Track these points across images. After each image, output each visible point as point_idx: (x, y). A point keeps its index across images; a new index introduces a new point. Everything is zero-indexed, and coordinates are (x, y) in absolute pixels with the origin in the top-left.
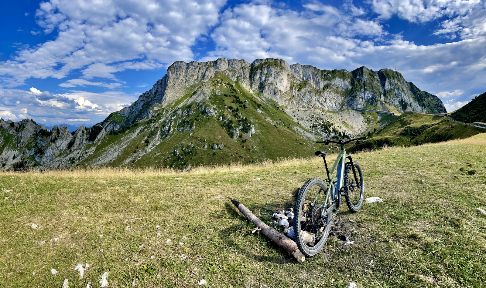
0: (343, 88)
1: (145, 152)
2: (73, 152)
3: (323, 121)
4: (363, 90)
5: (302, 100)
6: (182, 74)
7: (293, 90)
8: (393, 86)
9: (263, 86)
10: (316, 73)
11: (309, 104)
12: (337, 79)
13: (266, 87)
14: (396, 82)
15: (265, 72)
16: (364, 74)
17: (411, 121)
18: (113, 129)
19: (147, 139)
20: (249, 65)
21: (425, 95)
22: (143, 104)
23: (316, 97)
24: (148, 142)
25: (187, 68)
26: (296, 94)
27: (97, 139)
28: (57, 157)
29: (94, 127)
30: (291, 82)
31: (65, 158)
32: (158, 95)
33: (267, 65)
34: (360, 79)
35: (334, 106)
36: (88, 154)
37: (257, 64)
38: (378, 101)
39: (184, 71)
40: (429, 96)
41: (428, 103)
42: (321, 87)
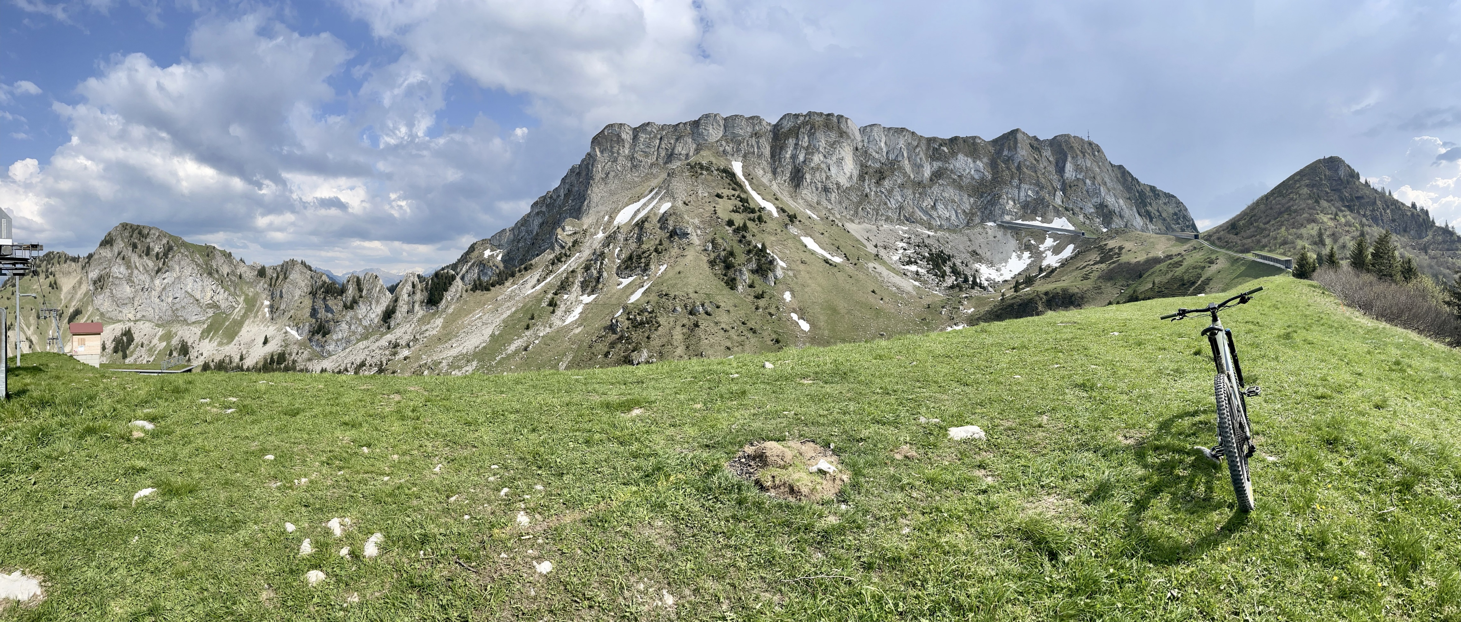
0: (973, 178)
1: (551, 327)
2: (393, 329)
3: (930, 250)
4: (1015, 182)
5: (886, 204)
6: (624, 152)
7: (867, 182)
8: (1083, 174)
9: (800, 174)
10: (915, 143)
11: (900, 213)
12: (960, 156)
13: (808, 177)
14: (1089, 165)
15: (806, 144)
16: (1019, 145)
17: (1121, 248)
18: (479, 279)
19: (553, 298)
20: (769, 128)
21: (1151, 194)
22: (541, 221)
23: (915, 196)
24: (556, 305)
25: (635, 138)
26: (871, 190)
27: (444, 301)
28: (358, 341)
29: (437, 275)
30: (862, 166)
31: (377, 344)
32: (573, 201)
33: (808, 127)
34: (1009, 158)
35: (953, 217)
36: (427, 334)
37: (788, 125)
38: (1048, 206)
39: (627, 146)
40: (1158, 195)
41: (1158, 211)
42: (926, 175)
